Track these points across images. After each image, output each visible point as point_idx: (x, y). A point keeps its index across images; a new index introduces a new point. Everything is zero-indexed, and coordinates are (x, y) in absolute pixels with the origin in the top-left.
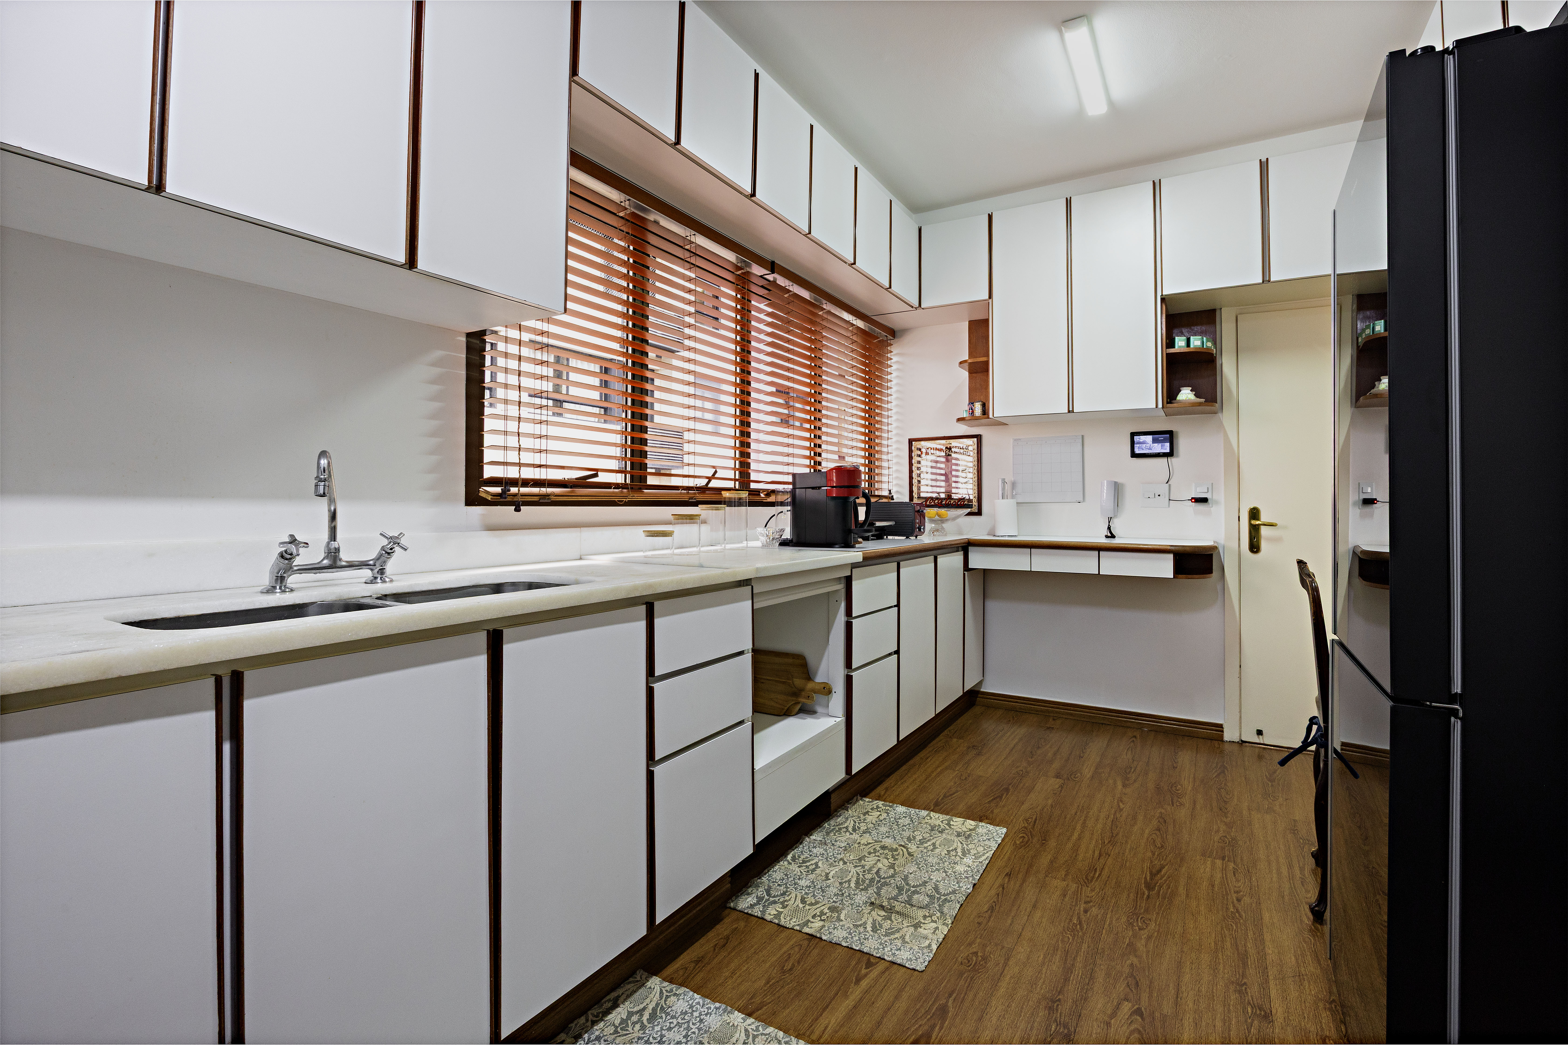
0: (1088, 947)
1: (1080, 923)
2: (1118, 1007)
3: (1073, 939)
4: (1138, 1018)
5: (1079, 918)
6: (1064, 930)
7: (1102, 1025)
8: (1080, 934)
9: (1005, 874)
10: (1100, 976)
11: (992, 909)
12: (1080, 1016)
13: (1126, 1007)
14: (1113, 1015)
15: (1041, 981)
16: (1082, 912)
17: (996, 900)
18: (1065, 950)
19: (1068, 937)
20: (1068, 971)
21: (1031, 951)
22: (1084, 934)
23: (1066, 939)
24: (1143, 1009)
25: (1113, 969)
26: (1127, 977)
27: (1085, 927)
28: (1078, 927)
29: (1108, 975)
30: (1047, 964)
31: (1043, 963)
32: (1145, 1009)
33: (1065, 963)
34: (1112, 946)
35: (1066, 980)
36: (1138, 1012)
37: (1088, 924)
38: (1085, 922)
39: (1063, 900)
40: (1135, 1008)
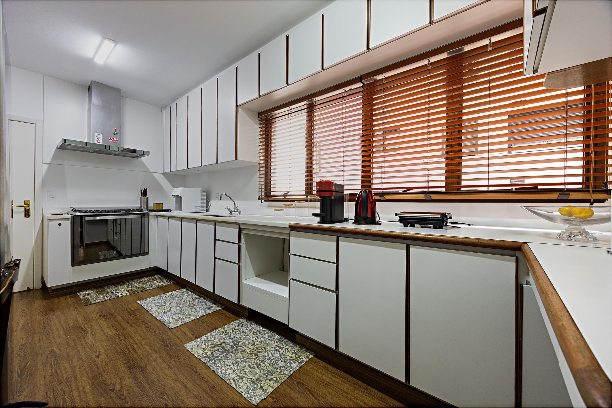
0: (149, 393)
1: (162, 398)
2: (121, 386)
3: (158, 390)
4: (112, 389)
5: (165, 399)
6: (165, 390)
7: (122, 377)
8: (158, 394)
9: (215, 386)
10: (136, 389)
11: (197, 372)
12: (131, 373)
13: (118, 388)
14: (121, 383)
15: (152, 371)
16: (167, 403)
17: (201, 375)
18: (156, 384)
19: (160, 389)
20: (147, 380)
21: (165, 374)
22: (156, 396)
23: (160, 388)
24: (112, 392)
25: (133, 395)
26: (126, 397)
27: (159, 398)
28: (161, 396)
29: (133, 392)
30: (156, 375)
31: (157, 374)
32: (111, 393)
33: (151, 381)
34: (141, 402)
35: (145, 377)
36: (112, 390)
37: (159, 401)
38: (161, 400)
39: (180, 400)
40: (115, 390)
